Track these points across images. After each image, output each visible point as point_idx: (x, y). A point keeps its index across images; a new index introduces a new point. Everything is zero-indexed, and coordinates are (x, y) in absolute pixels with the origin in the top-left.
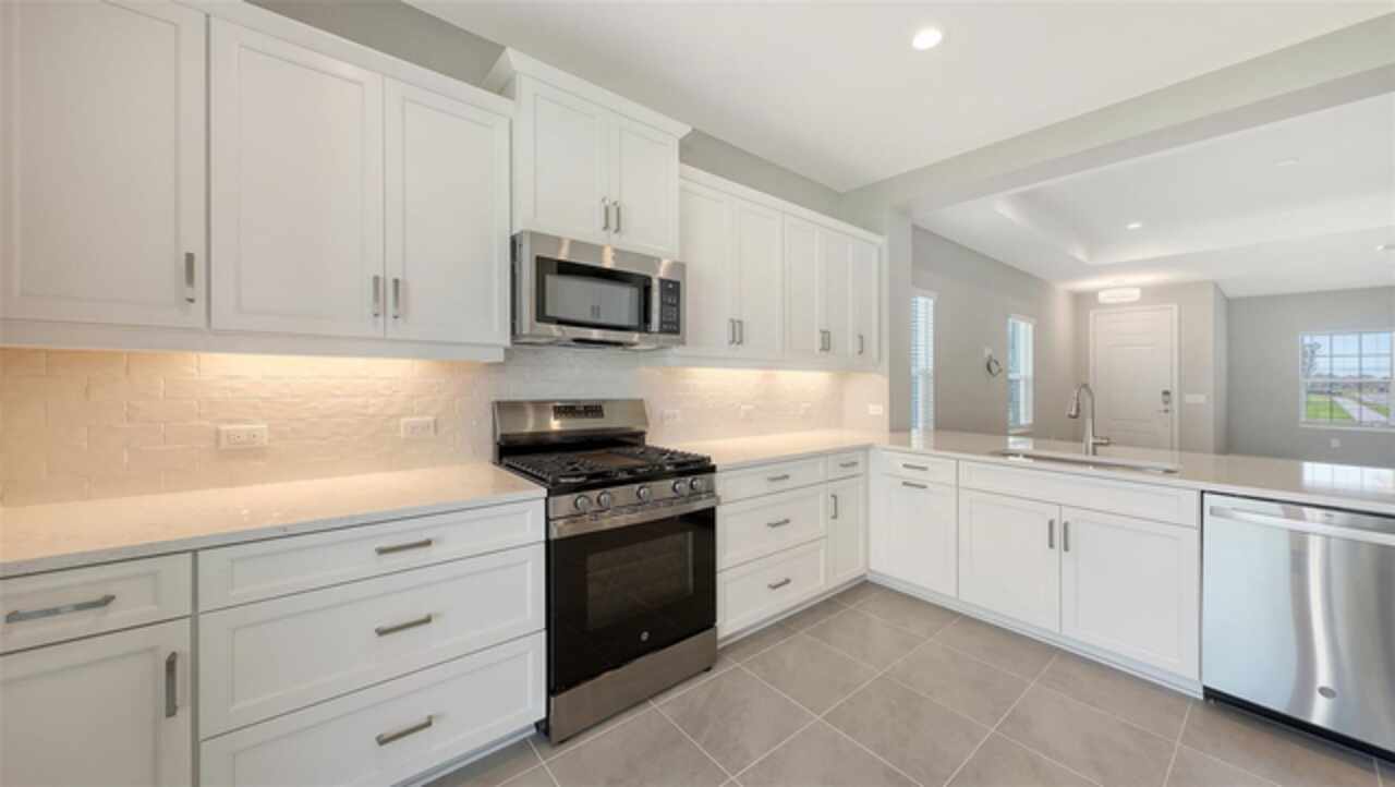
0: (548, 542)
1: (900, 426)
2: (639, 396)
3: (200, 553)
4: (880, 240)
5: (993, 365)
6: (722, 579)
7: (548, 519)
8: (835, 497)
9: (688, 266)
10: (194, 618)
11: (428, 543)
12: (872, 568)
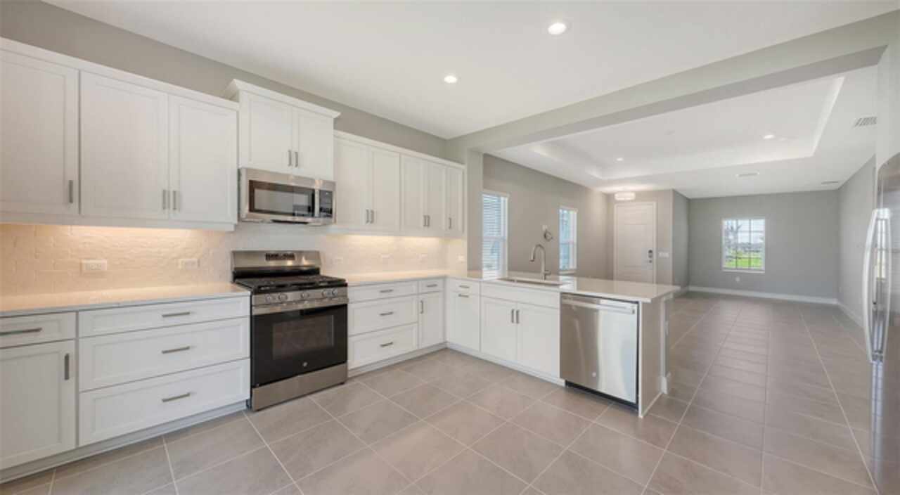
0: (251, 317)
1: (474, 267)
2: (317, 250)
3: (80, 313)
4: (463, 167)
5: (548, 234)
6: (351, 341)
7: (251, 306)
8: (422, 302)
9: (337, 184)
10: (77, 340)
11: (188, 313)
12: (448, 340)
